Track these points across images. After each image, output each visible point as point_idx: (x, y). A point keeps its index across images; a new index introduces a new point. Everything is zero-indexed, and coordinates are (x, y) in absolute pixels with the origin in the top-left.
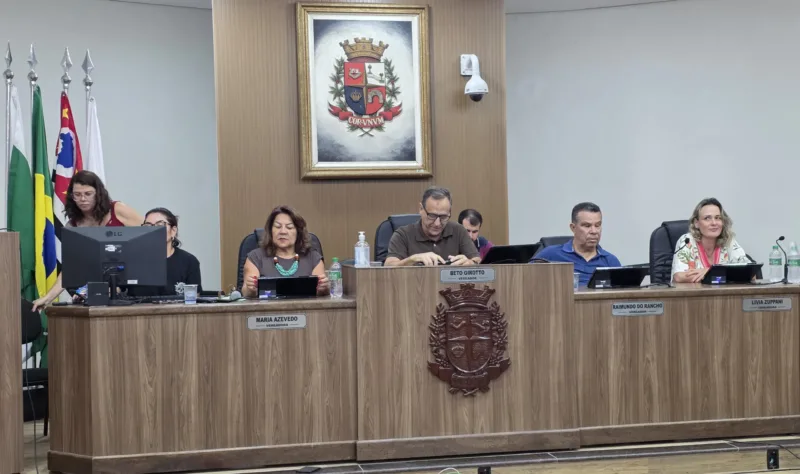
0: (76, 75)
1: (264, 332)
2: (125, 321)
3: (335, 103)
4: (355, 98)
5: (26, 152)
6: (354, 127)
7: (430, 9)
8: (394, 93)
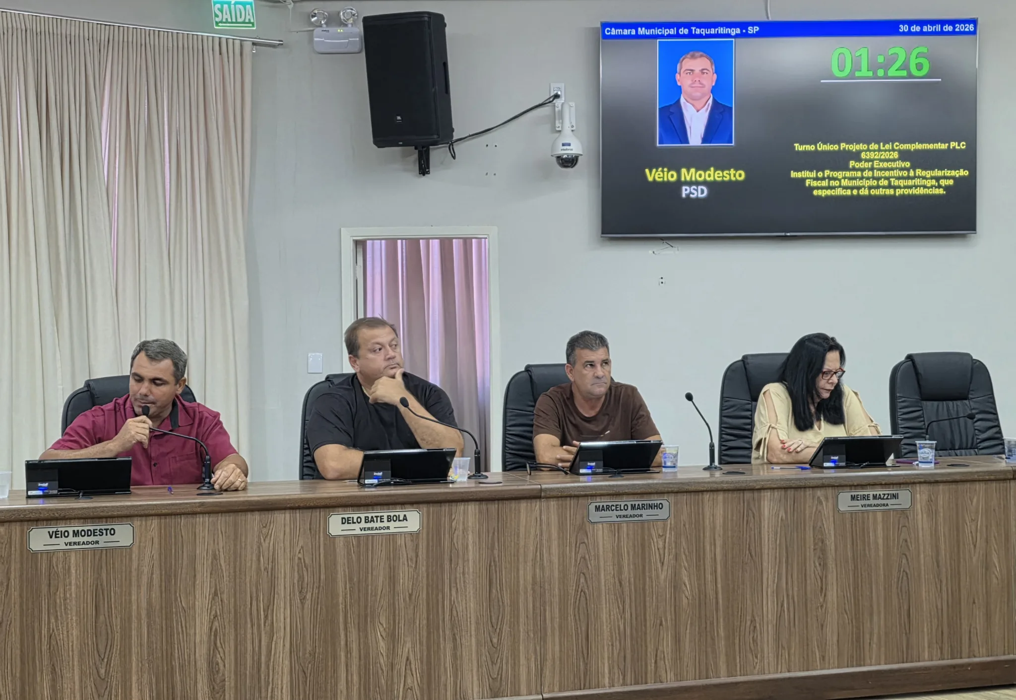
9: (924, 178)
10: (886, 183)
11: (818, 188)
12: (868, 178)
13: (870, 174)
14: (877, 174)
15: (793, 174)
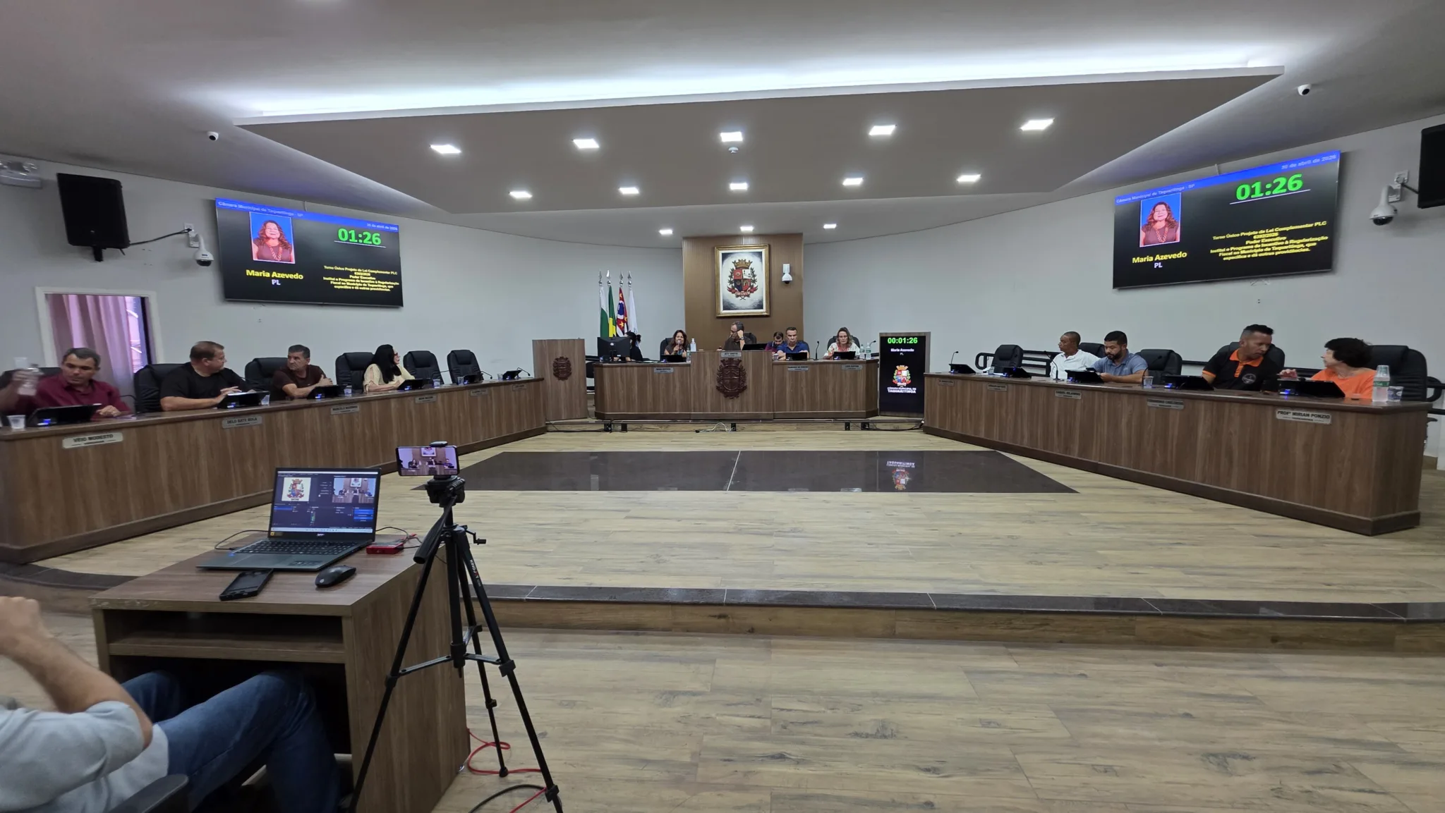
0: (625, 281)
1: (659, 373)
2: (614, 368)
3: (730, 287)
4: (739, 284)
5: (606, 309)
6: (737, 296)
7: (770, 246)
8: (754, 281)
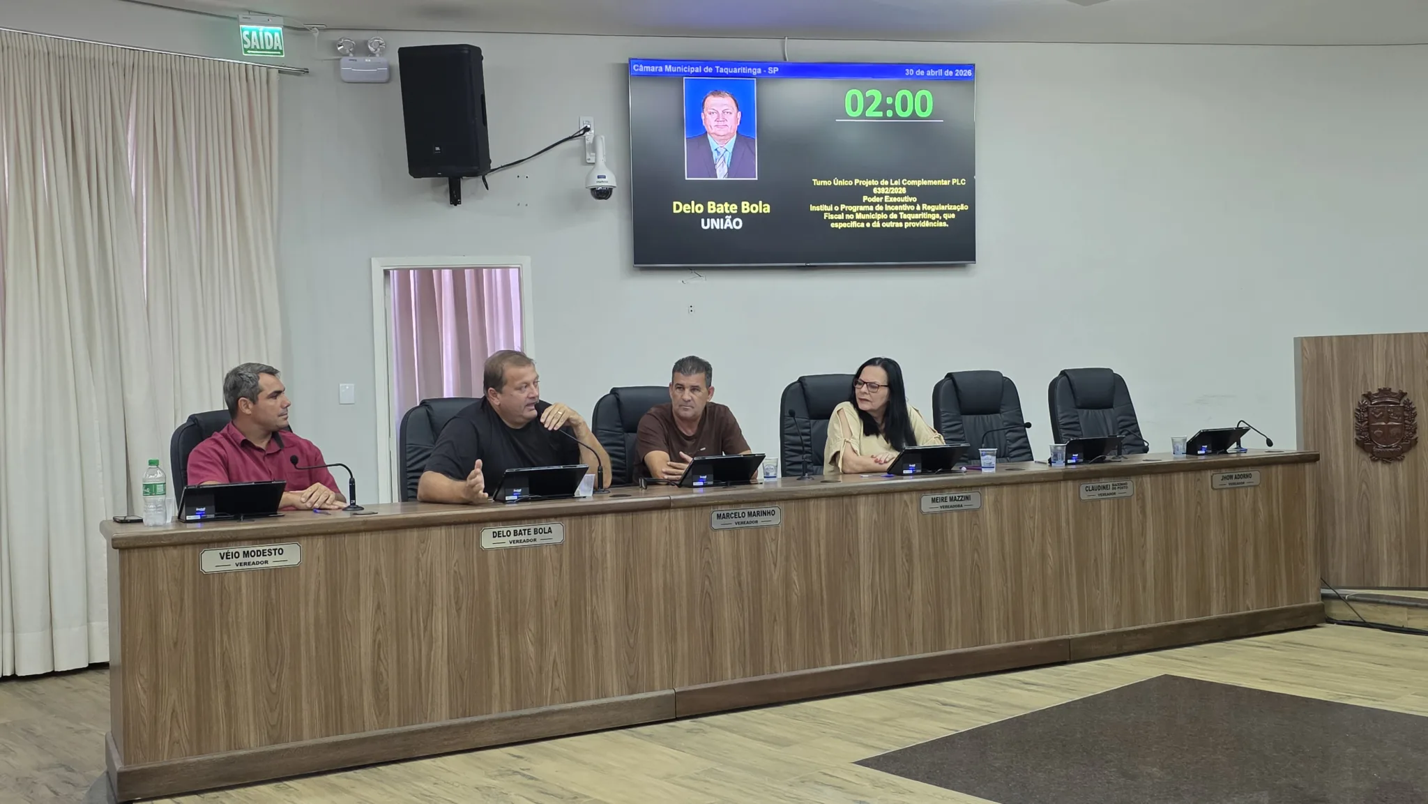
9: (930, 212)
10: (895, 216)
11: (835, 221)
12: (879, 212)
13: (881, 208)
14: (888, 208)
15: (813, 208)
